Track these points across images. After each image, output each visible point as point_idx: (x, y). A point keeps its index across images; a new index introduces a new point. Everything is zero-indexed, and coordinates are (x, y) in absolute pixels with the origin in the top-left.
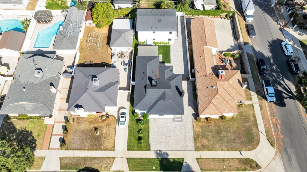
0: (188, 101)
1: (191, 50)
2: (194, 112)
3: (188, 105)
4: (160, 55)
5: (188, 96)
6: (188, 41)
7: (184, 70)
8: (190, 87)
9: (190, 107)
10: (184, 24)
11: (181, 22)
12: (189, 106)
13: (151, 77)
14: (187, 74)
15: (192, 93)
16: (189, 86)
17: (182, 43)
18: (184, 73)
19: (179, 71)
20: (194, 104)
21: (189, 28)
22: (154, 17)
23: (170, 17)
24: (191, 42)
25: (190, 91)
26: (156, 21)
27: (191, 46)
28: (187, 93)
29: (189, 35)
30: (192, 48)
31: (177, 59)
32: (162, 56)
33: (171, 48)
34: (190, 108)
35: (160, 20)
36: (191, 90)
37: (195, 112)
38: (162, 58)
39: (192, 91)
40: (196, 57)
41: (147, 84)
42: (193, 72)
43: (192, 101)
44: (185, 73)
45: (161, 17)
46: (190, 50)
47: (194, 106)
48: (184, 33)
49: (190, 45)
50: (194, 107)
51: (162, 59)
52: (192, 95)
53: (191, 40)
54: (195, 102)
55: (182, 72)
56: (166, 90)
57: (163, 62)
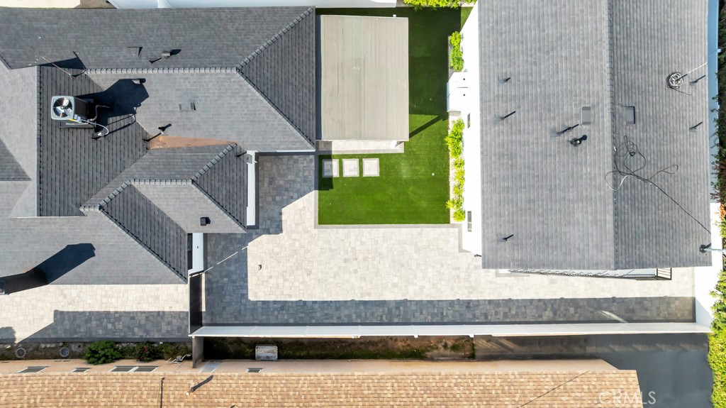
0: (81, 310)
1: (415, 352)
2: (20, 335)
3: (60, 309)
4: (376, 162)
5: (108, 313)
6: (489, 338)
7: (272, 298)
8: (165, 328)
9: (49, 320)
10: (630, 320)
11: (640, 301)
12: (56, 312)
13: (145, 95)
14: (248, 318)
15: (129, 335)
16: (169, 323)
17: (469, 302)
18: (251, 297)
19: (264, 271)
20: (66, 343)
21: (591, 349)
22: (601, 88)
23: (610, 218)
24: (477, 354)
25: (140, 326)
26: (570, 111)
27: (448, 352)
28: (127, 310)
29: (537, 350)
30: (432, 359)
31: (346, 261)
32: (366, 173)
33: (428, 233)
34: (42, 318)
35: (575, 142)
36: (147, 332)
37: (24, 342)
38: (356, 174)
39: (139, 334)
40: (315, 385)
41: (88, 73)
42: (261, 351)
43: (82, 332)
44: (255, 303)
45: (607, 147)
46: (416, 346)
47: (56, 341)
48: (548, 314)
49: (454, 348)
50: (45, 341)
51: (347, 173)
52: (117, 336)
53: (490, 357)
54: (74, 348)
55: (260, 289)
56: (33, 185)
57: (324, 183)
